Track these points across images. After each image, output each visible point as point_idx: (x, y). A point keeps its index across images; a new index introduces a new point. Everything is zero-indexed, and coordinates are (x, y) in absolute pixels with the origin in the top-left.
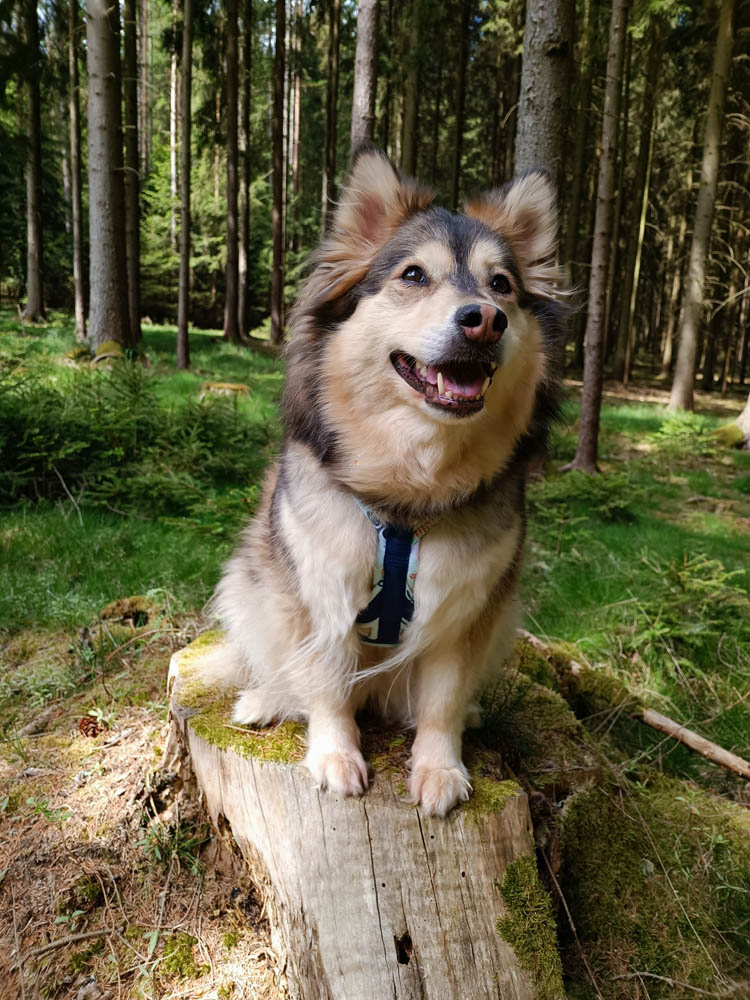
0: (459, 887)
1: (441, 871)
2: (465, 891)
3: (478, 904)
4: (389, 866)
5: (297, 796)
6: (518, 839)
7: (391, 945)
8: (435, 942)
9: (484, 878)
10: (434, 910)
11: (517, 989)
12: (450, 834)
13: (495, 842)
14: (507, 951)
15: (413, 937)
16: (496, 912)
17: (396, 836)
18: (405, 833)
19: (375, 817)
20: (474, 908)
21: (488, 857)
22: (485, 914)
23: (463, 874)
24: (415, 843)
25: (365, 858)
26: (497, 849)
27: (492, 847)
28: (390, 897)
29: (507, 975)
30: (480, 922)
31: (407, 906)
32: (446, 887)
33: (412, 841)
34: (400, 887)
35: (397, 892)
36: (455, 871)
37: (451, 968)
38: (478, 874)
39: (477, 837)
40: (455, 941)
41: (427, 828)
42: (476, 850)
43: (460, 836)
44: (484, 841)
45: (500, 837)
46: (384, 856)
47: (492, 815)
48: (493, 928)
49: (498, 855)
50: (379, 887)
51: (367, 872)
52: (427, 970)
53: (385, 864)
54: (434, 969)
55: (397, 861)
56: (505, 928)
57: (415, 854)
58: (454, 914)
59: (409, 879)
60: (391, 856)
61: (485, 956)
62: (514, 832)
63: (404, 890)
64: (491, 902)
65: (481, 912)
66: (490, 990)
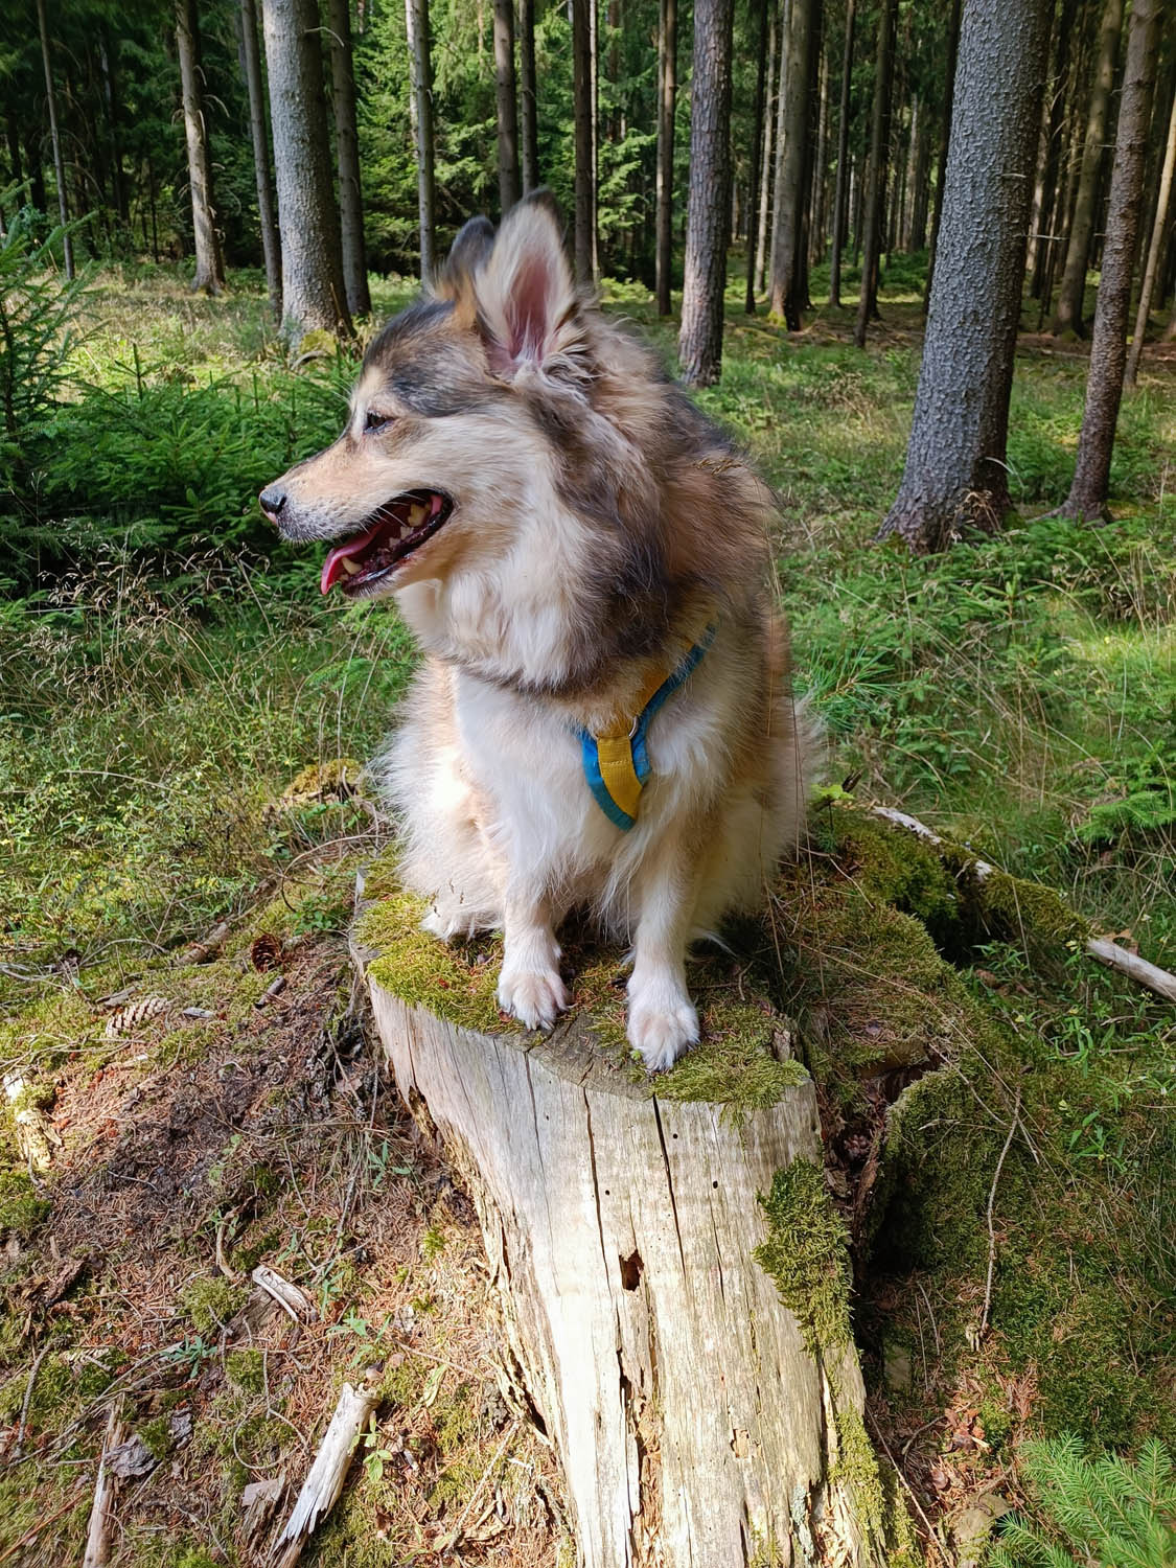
0: (709, 1200)
1: (685, 1178)
2: (716, 1206)
3: (732, 1223)
4: (615, 1170)
5: (502, 1072)
6: (796, 1141)
7: (615, 1266)
8: (671, 1266)
9: (742, 1190)
10: (672, 1226)
11: (778, 1333)
12: (700, 1134)
13: (761, 1145)
14: (767, 1284)
15: (644, 1260)
16: (758, 1233)
17: (625, 1132)
18: (637, 1129)
19: (598, 1107)
20: (727, 1228)
21: (749, 1163)
22: (741, 1235)
23: (715, 1185)
24: (650, 1143)
25: (584, 1159)
26: (764, 1154)
27: (758, 1151)
28: (615, 1208)
29: (766, 1315)
30: (736, 1246)
31: (636, 1220)
32: (690, 1199)
33: (645, 1140)
34: (629, 1197)
35: (625, 1203)
36: (704, 1180)
37: (692, 1299)
38: (737, 1183)
39: (736, 1138)
40: (699, 1267)
41: (668, 1123)
42: (734, 1154)
43: (713, 1135)
44: (746, 1144)
45: (770, 1139)
46: (608, 1158)
47: (759, 1111)
48: (751, 1255)
49: (766, 1162)
50: (602, 1194)
51: (587, 1174)
52: (660, 1301)
53: (610, 1166)
54: (668, 1301)
55: (625, 1164)
56: (768, 1257)
57: (650, 1157)
58: (698, 1233)
59: (640, 1186)
60: (618, 1157)
61: (737, 1288)
62: (792, 1132)
63: (634, 1200)
64: (751, 1221)
65: (737, 1233)
66: (741, 1331)
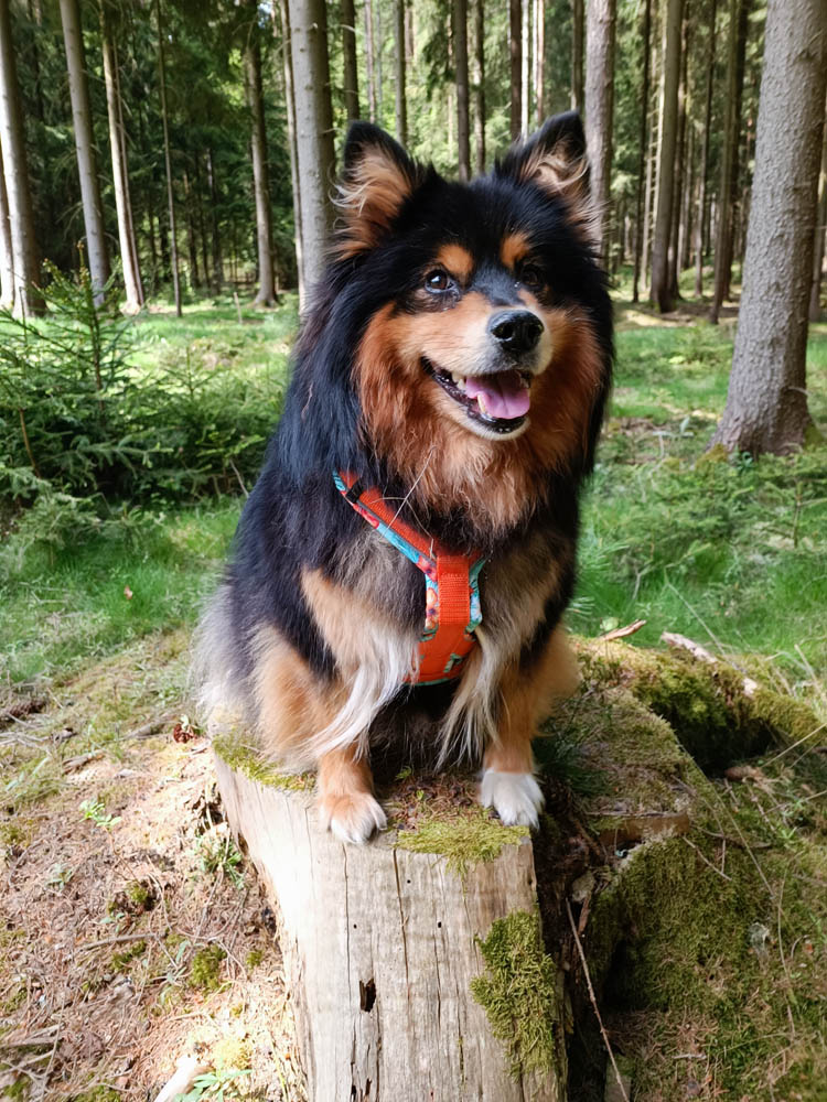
0: (434, 938)
1: (415, 918)
2: (439, 943)
3: (451, 959)
4: (362, 907)
6: (513, 893)
7: (356, 989)
8: (398, 993)
9: (461, 932)
10: (402, 959)
11: (483, 1058)
12: (429, 880)
13: (481, 893)
14: (479, 1014)
15: (377, 987)
16: (472, 970)
17: (371, 877)
18: (380, 874)
20: (447, 962)
21: (470, 908)
22: (458, 970)
23: (440, 925)
24: (389, 886)
25: (341, 896)
26: (483, 902)
27: (477, 898)
28: (360, 940)
29: (474, 1041)
30: (453, 979)
31: (375, 952)
32: (418, 937)
33: (385, 884)
34: (370, 931)
35: (368, 936)
36: (431, 920)
37: (412, 1023)
38: (456, 926)
39: (459, 886)
40: (421, 995)
41: (404, 870)
42: (456, 899)
43: (440, 882)
44: (467, 891)
45: (490, 888)
46: (358, 896)
47: (481, 864)
48: (466, 987)
49: (484, 907)
50: (351, 927)
51: (342, 911)
52: (386, 1022)
53: (358, 905)
54: (393, 1022)
55: (370, 902)
56: (481, 989)
57: (389, 898)
58: (423, 965)
59: (380, 923)
60: (364, 897)
61: (451, 1016)
62: (509, 884)
63: (374, 934)
64: (467, 959)
65: (455, 968)
66: (452, 1053)
